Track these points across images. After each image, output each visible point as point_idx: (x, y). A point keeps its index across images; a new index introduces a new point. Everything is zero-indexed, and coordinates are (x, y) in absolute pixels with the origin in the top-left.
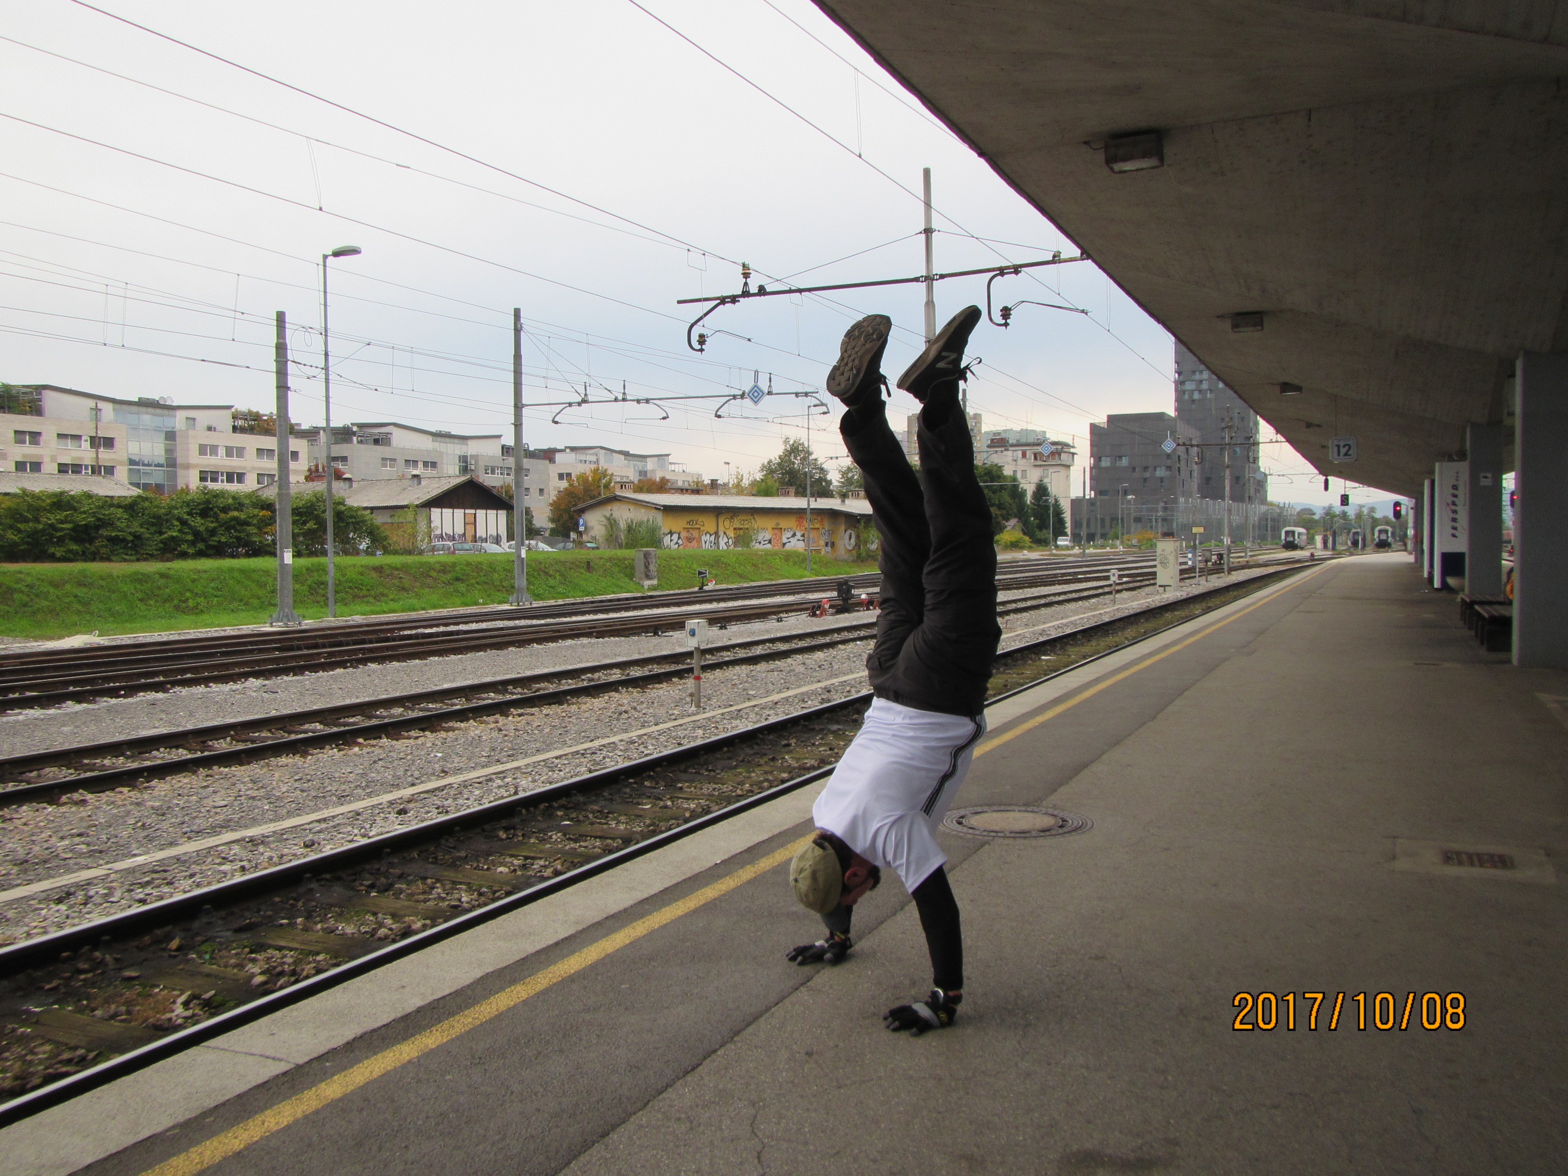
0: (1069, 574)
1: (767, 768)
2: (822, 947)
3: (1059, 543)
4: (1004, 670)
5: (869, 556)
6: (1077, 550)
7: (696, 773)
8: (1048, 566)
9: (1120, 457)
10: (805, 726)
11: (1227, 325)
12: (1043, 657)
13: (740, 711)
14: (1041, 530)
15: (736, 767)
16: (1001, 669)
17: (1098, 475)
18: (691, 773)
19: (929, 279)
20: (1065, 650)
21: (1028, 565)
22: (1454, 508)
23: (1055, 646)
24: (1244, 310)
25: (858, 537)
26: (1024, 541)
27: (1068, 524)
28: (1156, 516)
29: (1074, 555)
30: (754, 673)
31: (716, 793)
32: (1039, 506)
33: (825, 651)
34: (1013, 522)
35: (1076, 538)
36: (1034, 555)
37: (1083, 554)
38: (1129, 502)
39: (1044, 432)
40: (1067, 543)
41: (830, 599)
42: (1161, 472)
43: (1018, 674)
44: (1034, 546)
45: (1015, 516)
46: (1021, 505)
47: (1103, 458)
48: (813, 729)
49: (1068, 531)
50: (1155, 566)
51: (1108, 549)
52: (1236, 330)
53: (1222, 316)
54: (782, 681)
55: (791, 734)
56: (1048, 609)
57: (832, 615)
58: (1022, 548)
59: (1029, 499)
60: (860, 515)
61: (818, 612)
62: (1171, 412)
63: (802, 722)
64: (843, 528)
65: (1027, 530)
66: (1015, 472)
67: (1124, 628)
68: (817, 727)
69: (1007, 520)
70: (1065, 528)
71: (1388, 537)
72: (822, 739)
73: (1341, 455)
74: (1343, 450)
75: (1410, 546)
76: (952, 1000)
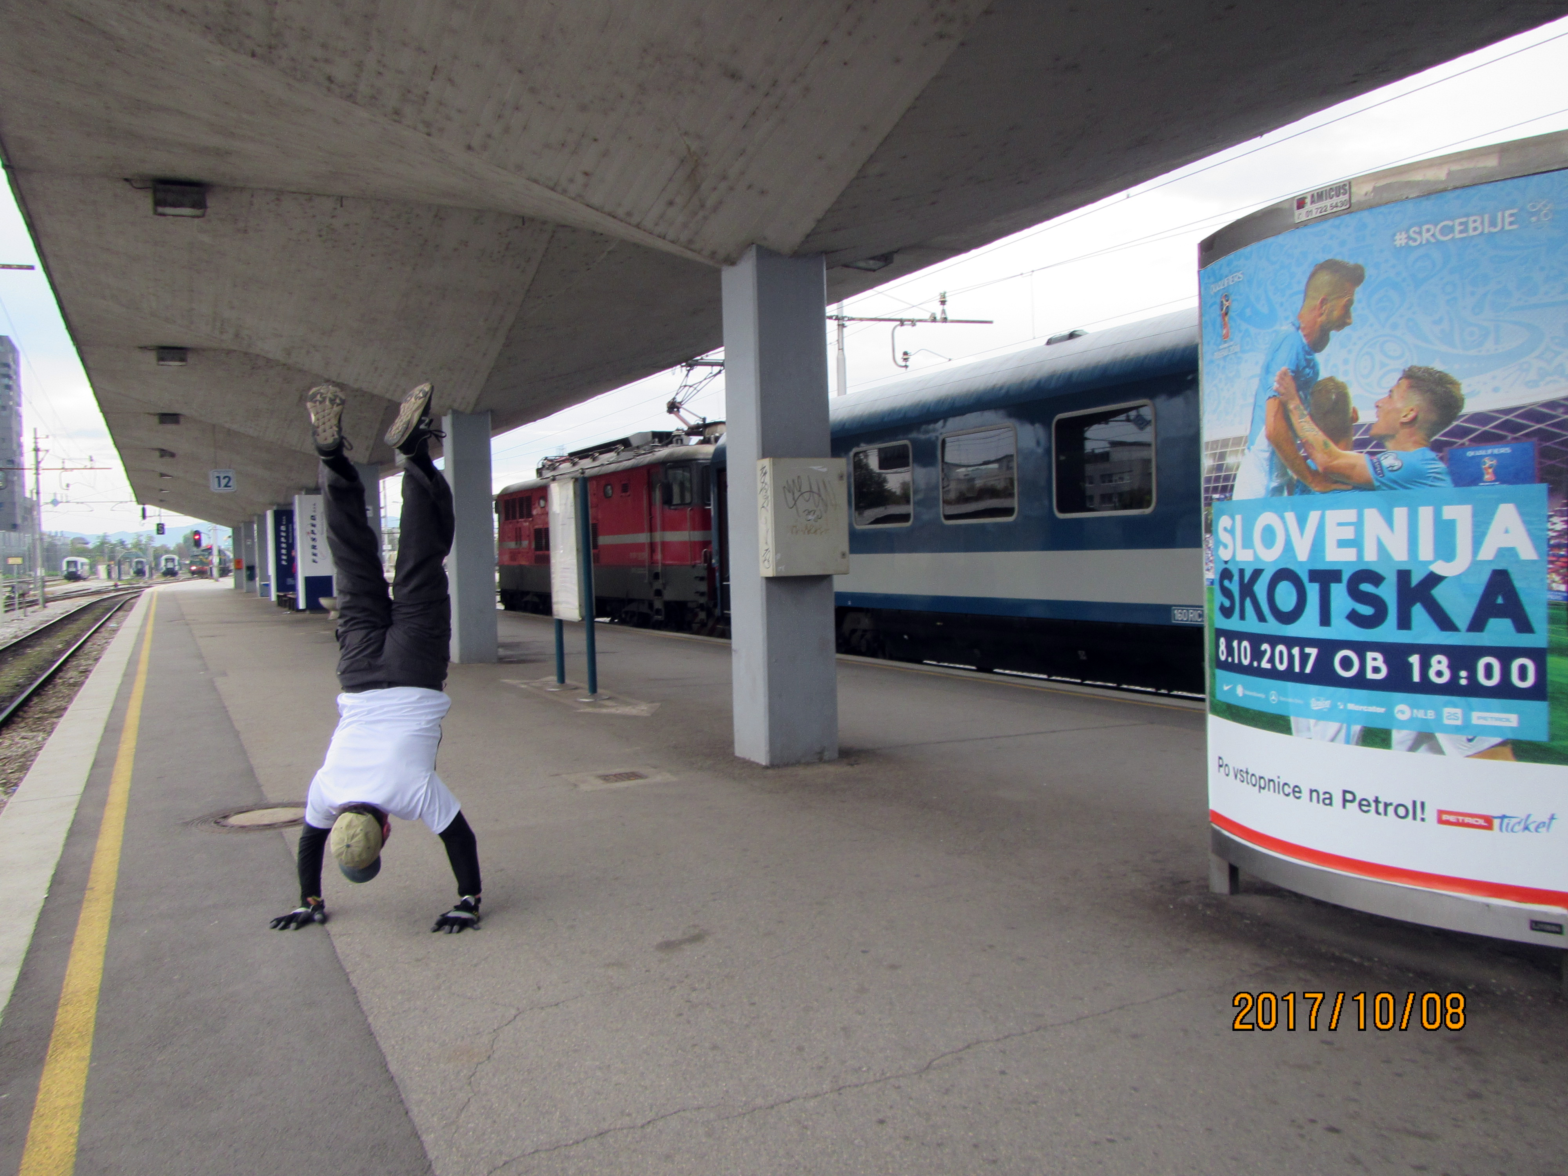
2: (306, 913)
11: (152, 357)
22: (313, 536)
52: (158, 362)
71: (174, 567)
73: (223, 485)
74: (224, 482)
75: (215, 572)
76: (478, 901)
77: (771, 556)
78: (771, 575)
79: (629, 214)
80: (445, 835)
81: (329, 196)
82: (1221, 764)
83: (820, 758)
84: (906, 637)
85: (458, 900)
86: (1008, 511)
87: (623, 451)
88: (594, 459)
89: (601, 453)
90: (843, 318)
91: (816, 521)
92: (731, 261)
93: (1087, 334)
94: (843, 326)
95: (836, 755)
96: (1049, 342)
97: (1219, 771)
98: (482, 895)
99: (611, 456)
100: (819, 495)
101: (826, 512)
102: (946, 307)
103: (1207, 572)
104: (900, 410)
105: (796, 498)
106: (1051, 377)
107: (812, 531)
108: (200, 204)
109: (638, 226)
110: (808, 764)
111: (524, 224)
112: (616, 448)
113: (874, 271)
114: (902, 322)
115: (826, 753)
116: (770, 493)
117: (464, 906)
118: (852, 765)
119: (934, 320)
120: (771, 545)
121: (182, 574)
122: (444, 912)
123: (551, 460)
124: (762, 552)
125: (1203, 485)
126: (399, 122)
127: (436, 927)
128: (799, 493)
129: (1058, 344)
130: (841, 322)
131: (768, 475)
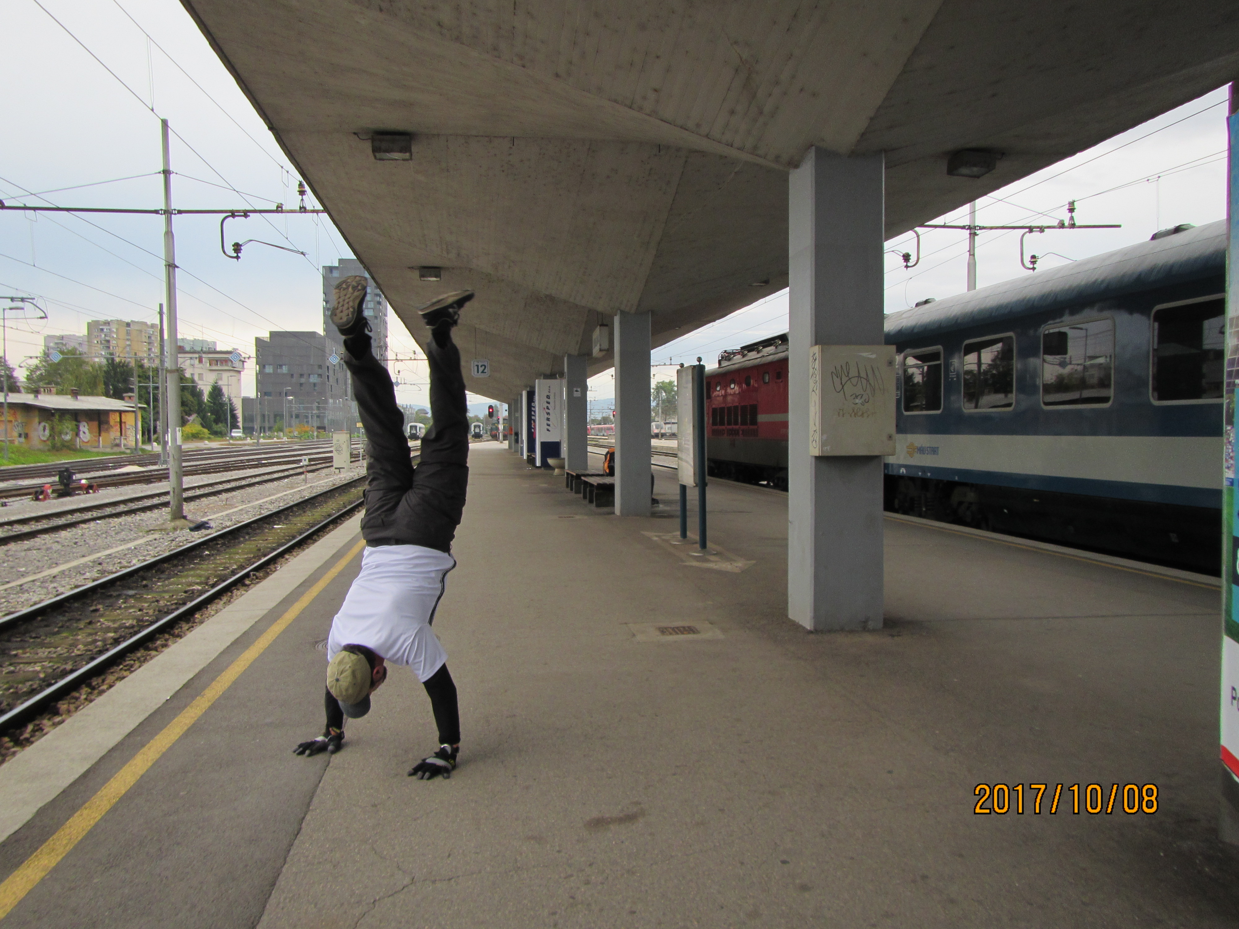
0: (253, 460)
1: (89, 631)
2: (323, 742)
3: (233, 434)
4: (250, 538)
5: (64, 446)
6: (249, 441)
7: (21, 641)
8: (230, 453)
9: (281, 366)
10: (103, 593)
11: (417, 274)
12: (275, 526)
13: (21, 585)
14: (217, 424)
15: (58, 633)
16: (247, 537)
17: (262, 380)
18: (16, 641)
19: (168, 213)
20: (290, 520)
21: (212, 454)
22: (548, 411)
23: (280, 518)
24: (430, 265)
25: (52, 429)
26: (204, 433)
27: (240, 419)
28: (312, 413)
29: (249, 445)
30: (10, 553)
31: (55, 655)
32: (214, 404)
33: (69, 530)
34: (193, 417)
35: (248, 430)
36: (215, 444)
37: (258, 444)
38: (290, 402)
39: (215, 343)
40: (240, 434)
41: (52, 484)
42: (314, 379)
43: (263, 540)
44: (212, 437)
45: (196, 413)
46: (200, 402)
47: (267, 366)
48: (111, 596)
49: (240, 424)
50: (331, 452)
51: (275, 440)
52: (422, 279)
53: (412, 268)
54: (46, 558)
55: (93, 601)
56: (252, 488)
57: (55, 498)
58: (202, 439)
59: (206, 398)
60: (54, 409)
61: (41, 497)
62: (321, 332)
63: (99, 590)
64: (37, 420)
65: (205, 424)
66: (192, 374)
67: (326, 502)
68: (115, 594)
69: (190, 415)
70: (238, 422)
71: (480, 431)
72: (125, 603)
73: (480, 372)
74: (481, 369)
75: (501, 437)
76: (456, 750)
77: (817, 437)
78: (817, 455)
79: (698, 125)
80: (430, 685)
81: (504, 137)
82: (1234, 695)
83: (864, 627)
84: (1005, 511)
85: (438, 746)
86: (1105, 400)
87: (780, 345)
88: (758, 352)
89: (764, 347)
90: (975, 227)
91: (862, 404)
92: (795, 164)
93: (1193, 227)
94: (975, 234)
95: (881, 625)
96: (1154, 237)
97: (1232, 703)
98: (461, 744)
99: (771, 349)
100: (868, 380)
101: (873, 396)
102: (1073, 214)
103: (1227, 470)
104: (1007, 306)
105: (843, 384)
106: (1151, 270)
107: (860, 414)
108: (406, 149)
109: (707, 136)
110: (852, 631)
111: (659, 152)
112: (775, 342)
113: (978, 177)
114: (1031, 229)
115: (870, 623)
116: (818, 378)
117: (442, 754)
118: (893, 636)
119: (1062, 226)
120: (818, 427)
121: (485, 437)
122: (424, 757)
123: (728, 353)
124: (811, 433)
125: (1226, 369)
126: (499, 57)
127: (413, 771)
128: (847, 378)
129: (1162, 239)
130: (973, 231)
131: (817, 361)
